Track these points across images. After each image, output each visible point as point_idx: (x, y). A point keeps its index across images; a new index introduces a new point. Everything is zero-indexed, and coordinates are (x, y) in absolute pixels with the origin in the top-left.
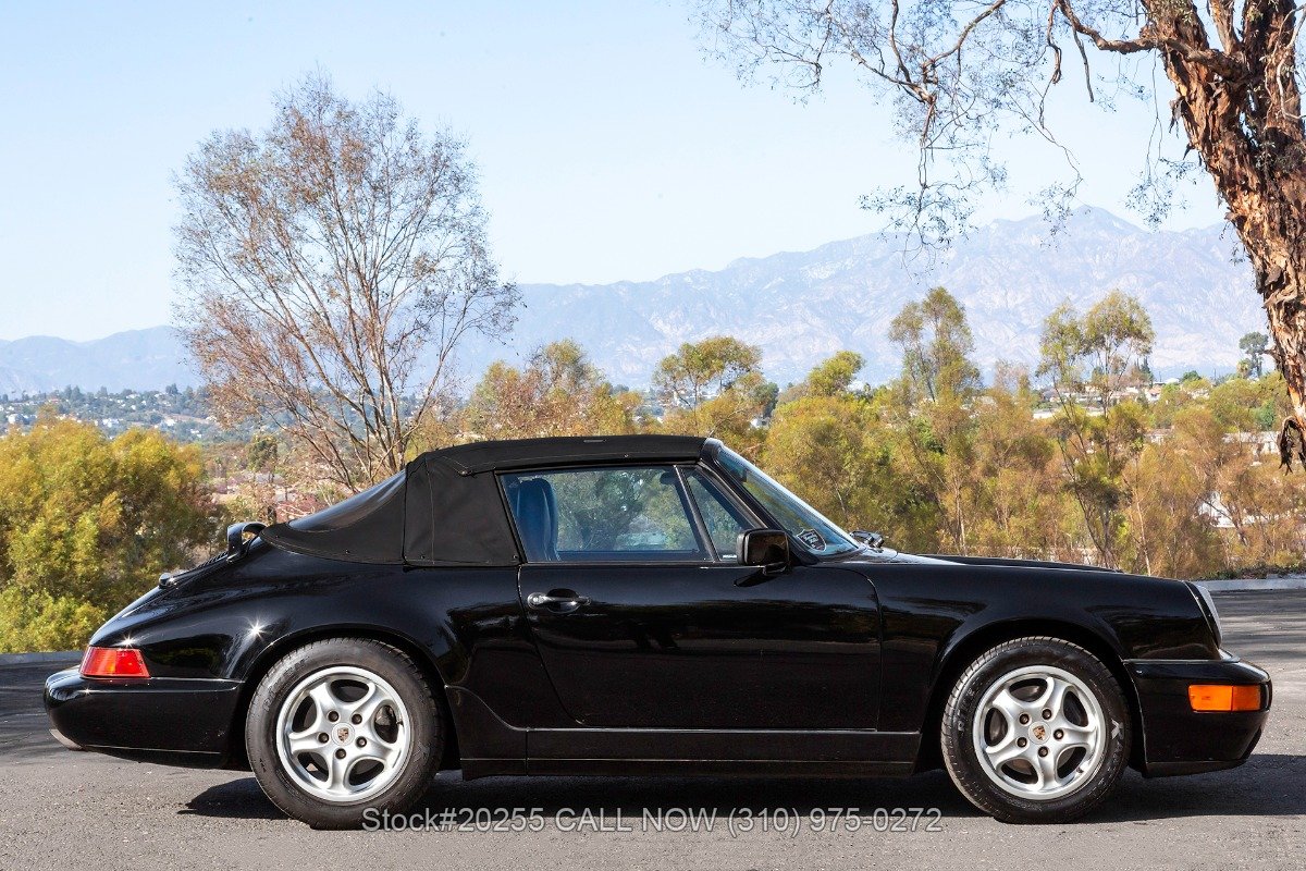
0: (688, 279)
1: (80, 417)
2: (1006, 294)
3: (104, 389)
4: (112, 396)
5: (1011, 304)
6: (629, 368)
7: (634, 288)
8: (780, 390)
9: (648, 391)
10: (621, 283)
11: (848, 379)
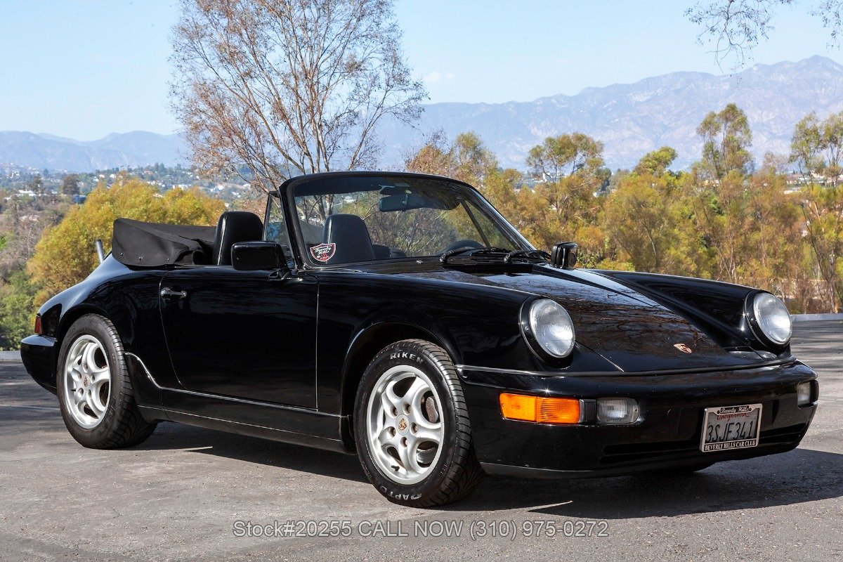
0: (554, 101)
1: (164, 183)
2: (762, 113)
3: (179, 165)
4: (184, 170)
5: (765, 120)
6: (514, 158)
7: (518, 106)
8: (612, 174)
9: (526, 172)
10: (511, 103)
11: (666, 163)
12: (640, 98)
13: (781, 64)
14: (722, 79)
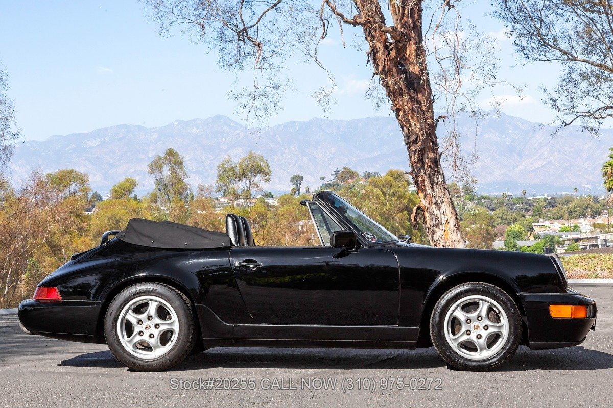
11: (130, 191)
12: (93, 143)
13: (194, 120)
14: (152, 130)
